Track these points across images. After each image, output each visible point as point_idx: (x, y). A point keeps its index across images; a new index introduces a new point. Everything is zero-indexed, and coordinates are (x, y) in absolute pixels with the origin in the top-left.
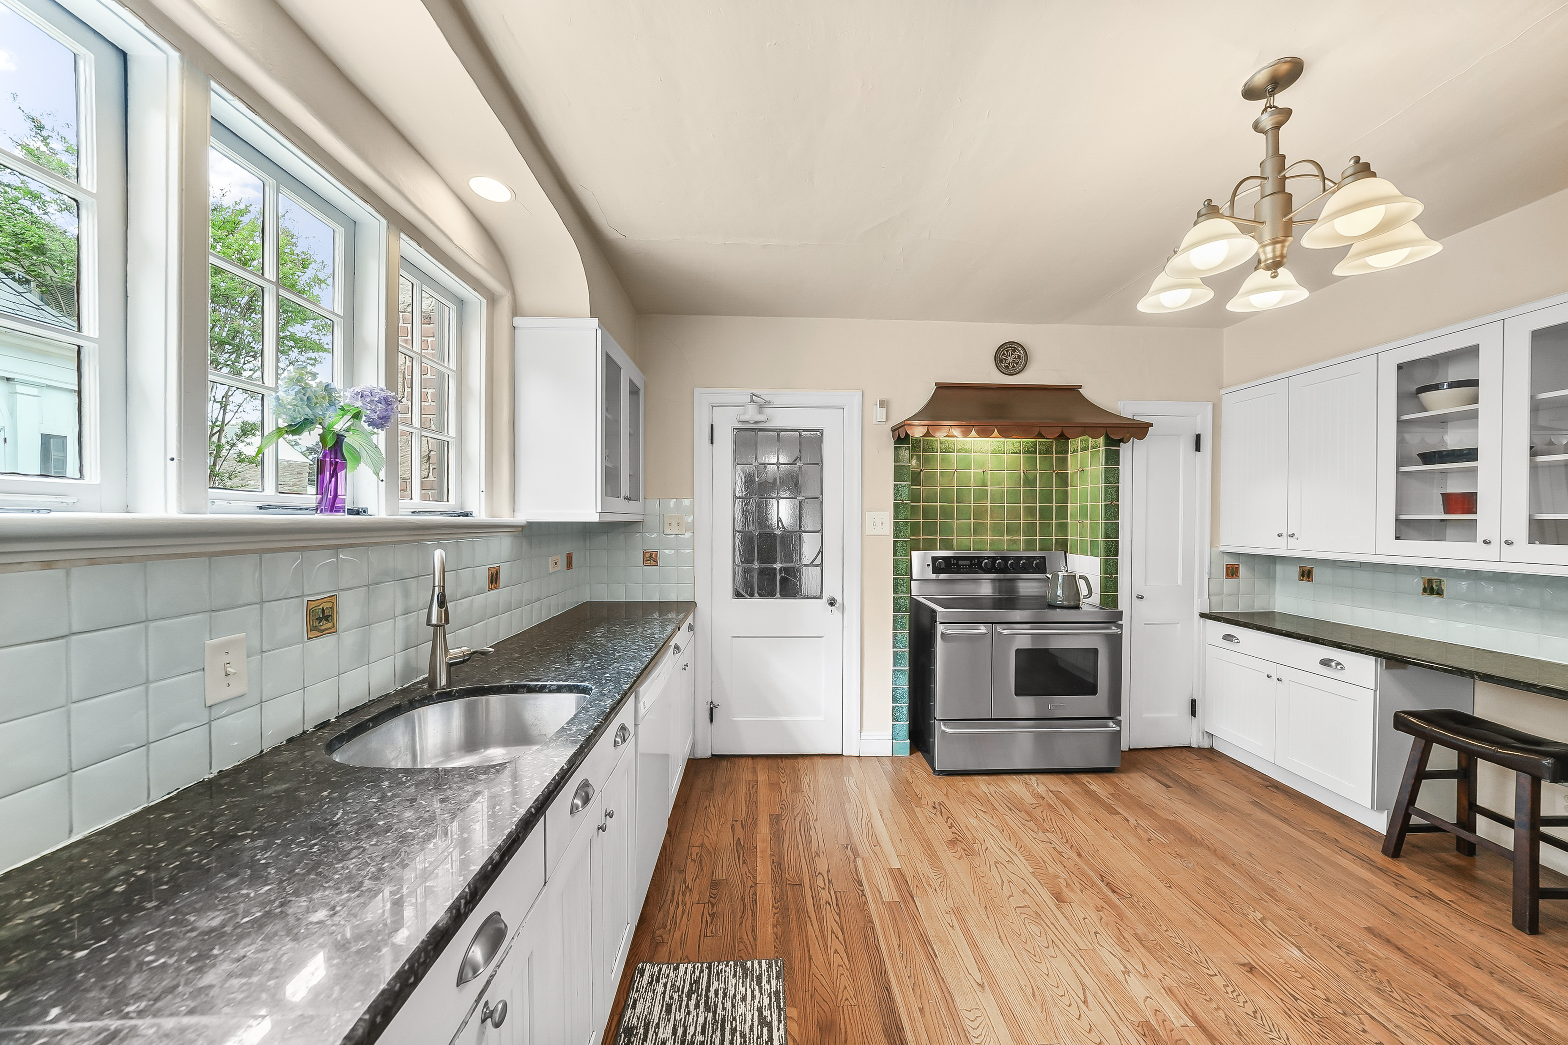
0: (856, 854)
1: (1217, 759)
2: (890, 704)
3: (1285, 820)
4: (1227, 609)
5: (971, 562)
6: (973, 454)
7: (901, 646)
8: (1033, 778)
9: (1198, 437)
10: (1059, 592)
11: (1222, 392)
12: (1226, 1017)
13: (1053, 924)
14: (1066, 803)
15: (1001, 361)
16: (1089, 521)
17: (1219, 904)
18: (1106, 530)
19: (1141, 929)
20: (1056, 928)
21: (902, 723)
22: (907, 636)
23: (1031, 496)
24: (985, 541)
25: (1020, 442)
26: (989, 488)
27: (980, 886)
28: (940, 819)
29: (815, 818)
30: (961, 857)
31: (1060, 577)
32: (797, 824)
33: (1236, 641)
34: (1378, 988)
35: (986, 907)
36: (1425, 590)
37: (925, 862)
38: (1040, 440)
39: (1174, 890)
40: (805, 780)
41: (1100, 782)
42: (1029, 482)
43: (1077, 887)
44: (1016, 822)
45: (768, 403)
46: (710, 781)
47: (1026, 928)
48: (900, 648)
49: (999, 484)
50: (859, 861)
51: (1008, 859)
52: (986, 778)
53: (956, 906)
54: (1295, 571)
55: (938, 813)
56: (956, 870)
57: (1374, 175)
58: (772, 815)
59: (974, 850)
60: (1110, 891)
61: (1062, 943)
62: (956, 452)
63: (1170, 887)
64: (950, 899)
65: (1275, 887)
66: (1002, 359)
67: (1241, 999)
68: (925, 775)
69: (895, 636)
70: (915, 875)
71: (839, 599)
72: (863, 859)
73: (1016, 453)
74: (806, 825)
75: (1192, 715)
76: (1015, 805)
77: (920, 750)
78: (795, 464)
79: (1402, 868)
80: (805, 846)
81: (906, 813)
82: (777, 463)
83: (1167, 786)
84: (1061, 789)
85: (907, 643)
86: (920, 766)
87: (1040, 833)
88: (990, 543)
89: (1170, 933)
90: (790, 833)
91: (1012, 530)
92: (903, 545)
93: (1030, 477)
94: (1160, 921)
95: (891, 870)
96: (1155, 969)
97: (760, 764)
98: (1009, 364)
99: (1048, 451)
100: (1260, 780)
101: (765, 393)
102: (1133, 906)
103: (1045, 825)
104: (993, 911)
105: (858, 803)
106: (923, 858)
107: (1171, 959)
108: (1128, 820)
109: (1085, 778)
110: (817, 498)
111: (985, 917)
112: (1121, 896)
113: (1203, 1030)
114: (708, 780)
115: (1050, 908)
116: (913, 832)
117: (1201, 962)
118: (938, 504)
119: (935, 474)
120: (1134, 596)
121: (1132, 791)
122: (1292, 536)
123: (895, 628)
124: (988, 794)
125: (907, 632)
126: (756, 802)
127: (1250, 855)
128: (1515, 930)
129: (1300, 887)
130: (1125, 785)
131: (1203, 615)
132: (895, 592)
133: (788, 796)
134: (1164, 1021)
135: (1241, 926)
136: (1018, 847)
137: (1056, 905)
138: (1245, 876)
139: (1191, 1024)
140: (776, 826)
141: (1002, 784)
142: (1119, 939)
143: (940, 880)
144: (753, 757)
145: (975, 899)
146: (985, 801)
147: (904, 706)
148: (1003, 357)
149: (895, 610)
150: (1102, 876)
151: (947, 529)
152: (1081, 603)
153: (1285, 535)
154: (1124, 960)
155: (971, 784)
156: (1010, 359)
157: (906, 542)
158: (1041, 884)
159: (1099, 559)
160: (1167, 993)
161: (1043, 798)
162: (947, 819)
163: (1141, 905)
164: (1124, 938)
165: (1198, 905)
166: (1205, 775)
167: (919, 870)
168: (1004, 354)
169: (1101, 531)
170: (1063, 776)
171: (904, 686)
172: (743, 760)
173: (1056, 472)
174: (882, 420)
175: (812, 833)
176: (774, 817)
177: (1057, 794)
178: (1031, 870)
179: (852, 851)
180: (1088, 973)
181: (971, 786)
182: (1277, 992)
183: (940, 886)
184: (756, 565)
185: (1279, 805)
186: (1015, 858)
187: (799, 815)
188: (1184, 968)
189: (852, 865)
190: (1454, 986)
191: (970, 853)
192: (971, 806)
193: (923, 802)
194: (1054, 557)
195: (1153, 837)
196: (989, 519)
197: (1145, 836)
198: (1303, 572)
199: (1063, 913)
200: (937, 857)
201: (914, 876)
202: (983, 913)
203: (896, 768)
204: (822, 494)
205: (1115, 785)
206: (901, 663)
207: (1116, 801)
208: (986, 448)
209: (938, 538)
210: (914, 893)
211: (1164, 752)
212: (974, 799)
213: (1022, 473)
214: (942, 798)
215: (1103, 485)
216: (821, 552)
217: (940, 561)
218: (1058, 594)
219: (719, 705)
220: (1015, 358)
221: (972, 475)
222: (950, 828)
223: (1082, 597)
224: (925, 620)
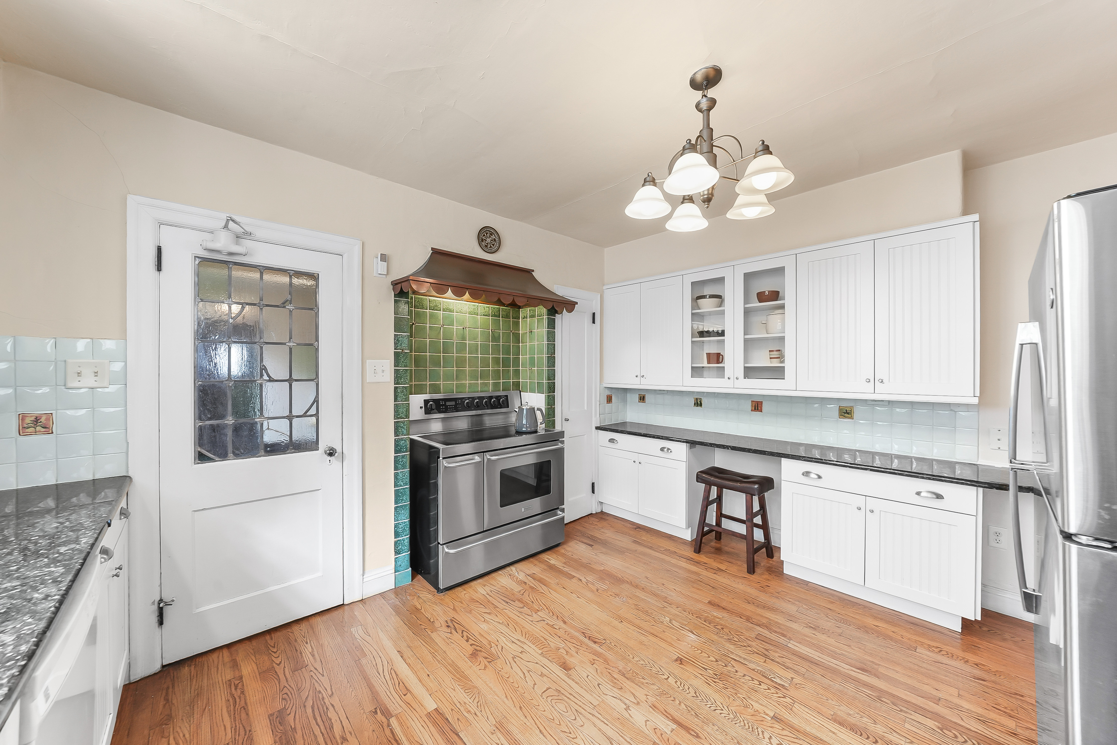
0: (387, 714)
1: (608, 518)
2: (393, 540)
3: (651, 548)
4: (607, 423)
5: (456, 403)
6: (455, 313)
7: (402, 484)
8: (513, 568)
9: (594, 314)
10: (524, 422)
11: (605, 287)
12: (686, 707)
13: (571, 694)
14: (541, 581)
15: (482, 241)
16: (536, 368)
17: (648, 622)
18: (548, 374)
19: (621, 665)
20: (574, 697)
21: (404, 554)
22: (408, 475)
23: (496, 349)
24: (464, 385)
25: (489, 307)
26: (467, 342)
27: (510, 688)
28: (457, 636)
29: (330, 693)
30: (486, 667)
31: (524, 410)
32: (309, 710)
33: (616, 442)
34: (729, 639)
35: (520, 708)
36: (695, 404)
37: (458, 688)
38: (502, 307)
39: (624, 623)
40: (307, 650)
41: (555, 556)
42: (495, 339)
43: (573, 651)
44: (515, 612)
45: (247, 235)
46: (164, 706)
47: (555, 710)
48: (401, 486)
49: (475, 339)
50: (393, 721)
51: (522, 650)
52: (480, 581)
53: (497, 721)
54: (636, 397)
55: (453, 631)
56: (485, 682)
57: (771, 153)
58: (272, 715)
59: (492, 654)
60: (592, 643)
61: (583, 708)
62: (442, 310)
63: (622, 622)
64: (491, 717)
65: (666, 595)
66: (482, 239)
67: (686, 687)
68: (430, 596)
69: (396, 476)
70: (453, 708)
71: (339, 450)
72: (397, 716)
73: (486, 316)
74: (320, 707)
75: (593, 492)
76: (509, 598)
77: (421, 574)
78: (284, 307)
79: (702, 558)
80: (326, 736)
81: (424, 644)
82: (259, 303)
83: (591, 546)
84: (533, 570)
85: (408, 480)
86: (423, 590)
87: (534, 615)
88: (469, 386)
89: (636, 659)
90: (303, 728)
91: (484, 375)
92: (403, 391)
93: (496, 335)
94: (628, 653)
95: (429, 715)
96: (640, 693)
97: (241, 653)
98: (487, 244)
99: (507, 316)
100: (631, 526)
101: (247, 222)
102: (610, 649)
103: (535, 606)
104: (527, 708)
105: (375, 653)
106: (454, 685)
107: (644, 679)
108: (581, 580)
109: (545, 556)
110: (312, 345)
111: (523, 718)
112: (600, 644)
113: (681, 727)
114: (161, 707)
115: (563, 680)
116: (437, 660)
117: (659, 672)
118: (428, 354)
119: (425, 327)
120: (563, 420)
121: (575, 557)
122: (643, 376)
123: (396, 468)
124: (486, 595)
125: (407, 470)
126: (245, 708)
127: (647, 578)
128: (749, 574)
129: (675, 589)
130: (570, 554)
131: (597, 428)
132: (396, 434)
133: (289, 679)
134: (662, 735)
135: (664, 632)
136: (524, 635)
137: (566, 675)
138: (651, 595)
139: (674, 726)
140: (281, 728)
141: (493, 582)
142: (612, 682)
143: (476, 701)
144: (229, 646)
145: (509, 703)
146: (485, 603)
147: (406, 538)
148: (484, 238)
149: (396, 452)
150: (583, 633)
151: (435, 375)
152: (538, 428)
153: (639, 376)
154: (622, 698)
155: (470, 590)
156: (489, 240)
157: (406, 388)
158: (551, 661)
159: (544, 395)
160: (654, 710)
161: (525, 583)
162: (462, 633)
163: (613, 644)
164: (615, 679)
165: (639, 627)
166: (606, 531)
167: (455, 700)
168: (484, 235)
169: (545, 375)
170: (531, 559)
171: (405, 519)
172: (215, 656)
173: (513, 332)
174: (383, 273)
175: (331, 714)
176: (275, 716)
177: (532, 576)
178: (540, 652)
179: (383, 714)
180: (607, 725)
181: (471, 593)
182: (697, 670)
183: (478, 707)
184: (230, 420)
185: (645, 539)
186: (525, 647)
187: (309, 698)
188: (653, 683)
189: (388, 732)
190: (748, 619)
191: (491, 659)
192: (478, 613)
193: (437, 624)
194: (513, 395)
195: (599, 588)
196: (467, 367)
197: (595, 589)
198: (641, 397)
199: (573, 680)
200: (466, 678)
201: (452, 710)
202: (520, 714)
203: (402, 599)
204: (317, 340)
205: (563, 555)
206: (402, 500)
207: (569, 568)
208: (465, 309)
209: (428, 384)
210: (458, 729)
211: (580, 521)
212: (478, 605)
213: (491, 331)
214: (452, 614)
215: (546, 342)
216: (316, 401)
217: (431, 403)
218: (524, 423)
219: (173, 601)
220: (492, 240)
221: (455, 331)
222: (467, 641)
223: (539, 424)
224: (423, 457)
